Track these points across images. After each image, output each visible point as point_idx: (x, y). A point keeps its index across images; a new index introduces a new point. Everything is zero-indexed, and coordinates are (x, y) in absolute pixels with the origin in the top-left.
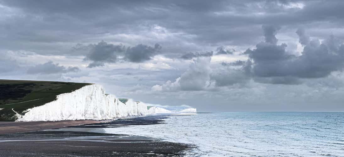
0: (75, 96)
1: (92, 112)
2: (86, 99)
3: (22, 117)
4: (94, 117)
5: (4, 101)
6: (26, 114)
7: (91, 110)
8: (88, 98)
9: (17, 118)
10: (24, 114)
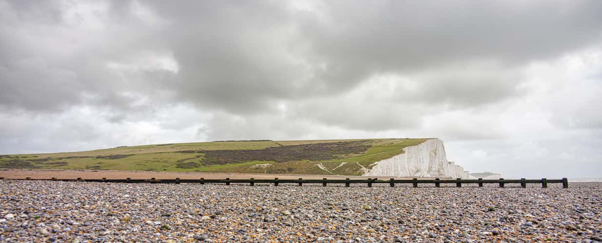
0: (421, 150)
1: (437, 169)
2: (430, 154)
3: (369, 171)
4: (440, 175)
5: (346, 155)
6: (373, 168)
7: (435, 167)
8: (432, 153)
9: (364, 173)
10: (371, 168)
